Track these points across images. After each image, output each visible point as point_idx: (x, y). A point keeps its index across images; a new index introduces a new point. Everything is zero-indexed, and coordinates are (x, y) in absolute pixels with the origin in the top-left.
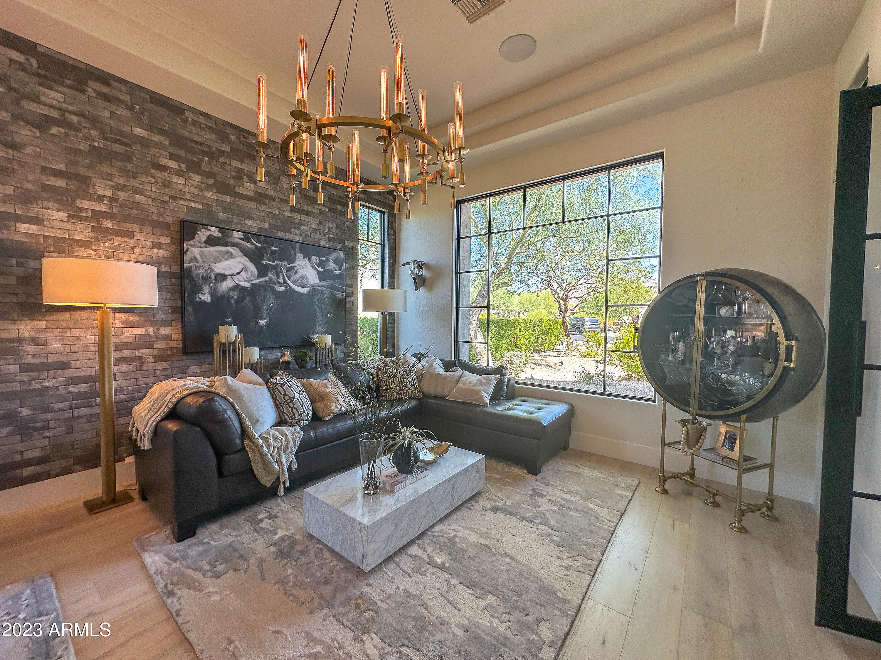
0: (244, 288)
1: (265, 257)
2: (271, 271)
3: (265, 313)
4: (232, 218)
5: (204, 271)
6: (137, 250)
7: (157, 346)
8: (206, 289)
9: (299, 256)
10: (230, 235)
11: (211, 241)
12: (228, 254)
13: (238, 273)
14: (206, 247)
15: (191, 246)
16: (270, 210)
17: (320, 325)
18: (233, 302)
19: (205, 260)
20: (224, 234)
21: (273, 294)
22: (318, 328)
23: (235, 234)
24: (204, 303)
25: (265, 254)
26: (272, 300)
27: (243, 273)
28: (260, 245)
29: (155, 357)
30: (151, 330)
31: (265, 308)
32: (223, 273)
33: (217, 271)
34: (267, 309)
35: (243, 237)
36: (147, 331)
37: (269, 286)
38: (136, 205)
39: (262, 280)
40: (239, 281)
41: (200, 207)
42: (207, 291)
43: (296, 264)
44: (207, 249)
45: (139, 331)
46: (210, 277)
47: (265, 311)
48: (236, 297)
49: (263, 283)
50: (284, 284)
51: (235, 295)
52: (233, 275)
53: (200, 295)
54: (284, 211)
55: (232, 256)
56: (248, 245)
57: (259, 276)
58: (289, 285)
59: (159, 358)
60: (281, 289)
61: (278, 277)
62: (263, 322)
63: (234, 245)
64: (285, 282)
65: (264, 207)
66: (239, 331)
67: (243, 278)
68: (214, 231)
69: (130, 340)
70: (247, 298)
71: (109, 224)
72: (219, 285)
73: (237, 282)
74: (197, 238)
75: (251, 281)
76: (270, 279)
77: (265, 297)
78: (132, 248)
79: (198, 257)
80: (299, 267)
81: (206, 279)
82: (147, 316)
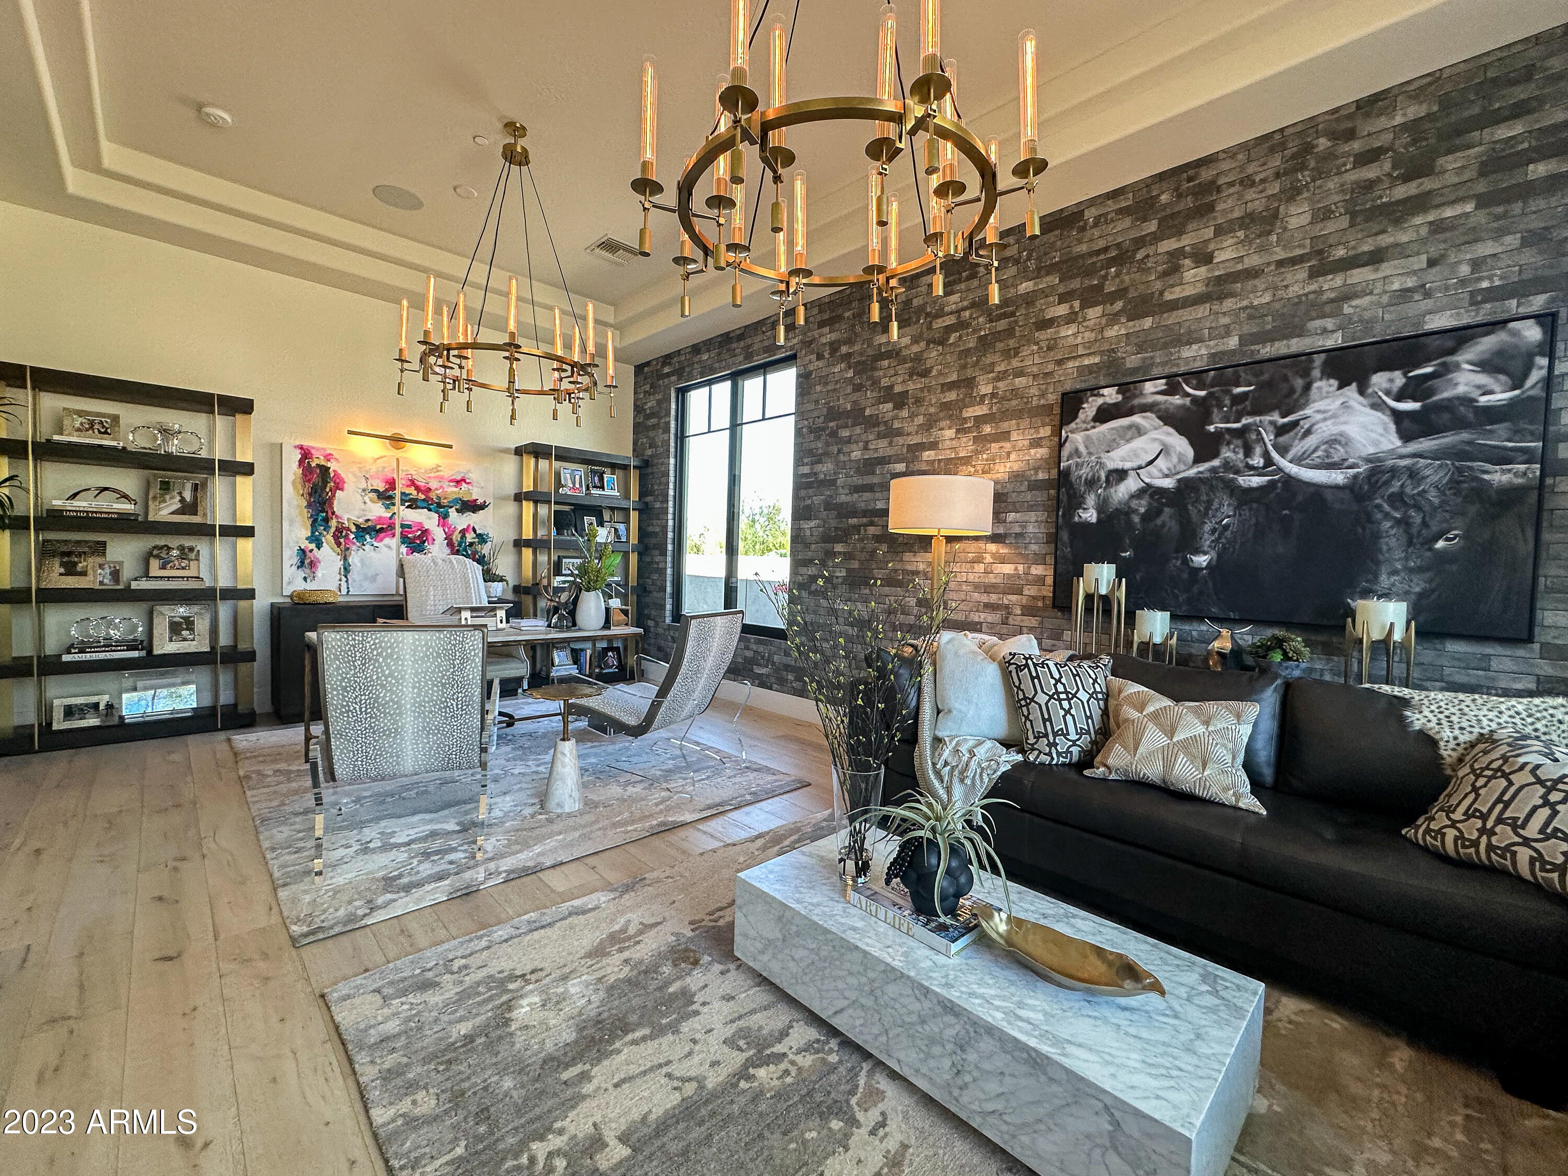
0: (1161, 491)
1: (1214, 416)
2: (1228, 444)
3: (1207, 540)
4: (1152, 358)
5: (1089, 469)
6: (1013, 456)
7: (1026, 592)
8: (1091, 500)
9: (1320, 388)
10: (1137, 392)
11: (1105, 415)
12: (1134, 429)
13: (1151, 462)
14: (1094, 427)
15: (1072, 432)
16: (1245, 303)
17: (1395, 572)
18: (1136, 519)
19: (1092, 450)
20: (1128, 394)
21: (1231, 495)
22: (1385, 581)
23: (1149, 387)
24: (1086, 525)
25: (1215, 410)
26: (1227, 510)
27: (1160, 462)
28: (1202, 393)
29: (1023, 607)
30: (1021, 568)
31: (1207, 527)
32: (1120, 467)
33: (1111, 465)
34: (1213, 531)
35: (1164, 387)
36: (1016, 569)
37: (1222, 479)
38: (1015, 393)
39: (1204, 467)
40: (1152, 477)
41: (1097, 360)
42: (1093, 503)
43: (1307, 412)
44: (1096, 430)
45: (1008, 569)
46: (1099, 479)
47: (1206, 536)
48: (1142, 510)
49: (1207, 475)
50: (1265, 467)
51: (1142, 506)
52: (1140, 468)
53: (1080, 511)
54: (1287, 287)
55: (1139, 431)
56: (1177, 400)
57: (1197, 460)
58: (1280, 470)
59: (1028, 611)
60: (1256, 481)
61: (1248, 452)
62: (1201, 560)
63: (1144, 409)
64: (1269, 462)
65: (1229, 304)
66: (1119, 575)
67: (1161, 471)
68: (1111, 395)
69: (998, 580)
70: (1167, 510)
71: (987, 429)
72: (1112, 490)
73: (1147, 480)
74: (1081, 415)
75: (1178, 473)
76: (1227, 465)
77: (1209, 503)
78: (1009, 454)
79: (1082, 449)
80: (1319, 417)
81: (1092, 483)
82: (1018, 548)
